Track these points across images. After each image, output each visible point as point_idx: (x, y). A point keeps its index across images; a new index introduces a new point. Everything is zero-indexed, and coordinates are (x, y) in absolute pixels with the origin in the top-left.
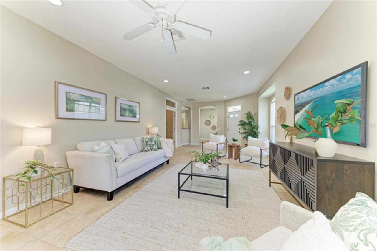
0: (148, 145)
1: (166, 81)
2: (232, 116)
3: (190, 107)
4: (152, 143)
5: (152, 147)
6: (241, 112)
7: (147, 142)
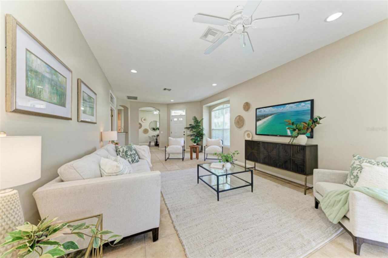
0: (129, 156)
1: (134, 71)
2: (175, 119)
3: (127, 106)
4: (133, 153)
5: (133, 158)
6: (185, 116)
7: (126, 152)
